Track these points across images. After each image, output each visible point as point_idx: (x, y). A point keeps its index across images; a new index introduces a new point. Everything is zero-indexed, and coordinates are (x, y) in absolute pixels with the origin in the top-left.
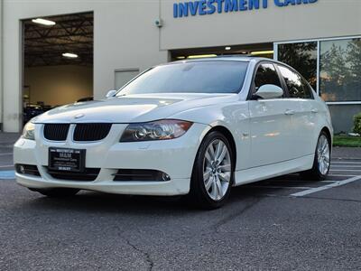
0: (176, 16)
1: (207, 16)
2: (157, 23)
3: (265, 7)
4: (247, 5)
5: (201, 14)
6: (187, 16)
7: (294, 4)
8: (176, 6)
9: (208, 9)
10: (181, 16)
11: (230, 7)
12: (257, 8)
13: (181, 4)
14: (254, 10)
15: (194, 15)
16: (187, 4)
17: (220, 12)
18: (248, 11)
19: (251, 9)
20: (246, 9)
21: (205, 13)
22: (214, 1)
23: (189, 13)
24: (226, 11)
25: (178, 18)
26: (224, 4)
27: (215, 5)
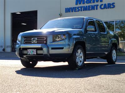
0: (66, 12)
2: (60, 14)
3: (97, 9)
4: (91, 9)
6: (70, 12)
7: (106, 8)
8: (66, 9)
12: (94, 9)
13: (68, 8)
14: (93, 10)
16: (70, 8)
17: (81, 11)
19: (92, 10)
20: (90, 10)
21: (76, 11)
22: (79, 7)
23: (71, 11)
24: (83, 11)
25: (67, 13)
26: (83, 8)
27: (80, 8)
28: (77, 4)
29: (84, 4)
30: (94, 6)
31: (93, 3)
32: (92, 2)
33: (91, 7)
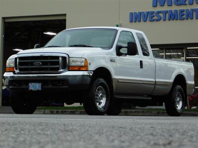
0: (131, 22)
1: (155, 22)
3: (197, 18)
4: (184, 16)
5: (151, 21)
6: (140, 21)
8: (131, 14)
9: (156, 18)
10: (135, 22)
11: (172, 17)
12: (192, 18)
13: (135, 13)
14: (189, 20)
15: (145, 21)
16: (140, 13)
17: (165, 20)
18: (185, 20)
19: (187, 19)
21: (154, 20)
22: (160, 12)
23: (142, 20)
24: (169, 20)
25: (133, 23)
26: (167, 15)
27: (161, 15)
28: (155, 6)
29: (171, 5)
30: (193, 10)
31: (189, 4)
32: (187, 2)
33: (185, 13)
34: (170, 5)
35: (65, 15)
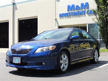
2: (55, 19)
3: (84, 14)
5: (67, 16)
6: (63, 17)
7: (92, 14)
8: (60, 14)
9: (69, 15)
11: (75, 15)
12: (82, 15)
13: (61, 14)
16: (63, 14)
17: (72, 16)
19: (80, 15)
27: (71, 14)
28: (68, 10)
30: (82, 11)
32: (80, 8)
33: (79, 12)
34: (74, 10)
35: (37, 16)
